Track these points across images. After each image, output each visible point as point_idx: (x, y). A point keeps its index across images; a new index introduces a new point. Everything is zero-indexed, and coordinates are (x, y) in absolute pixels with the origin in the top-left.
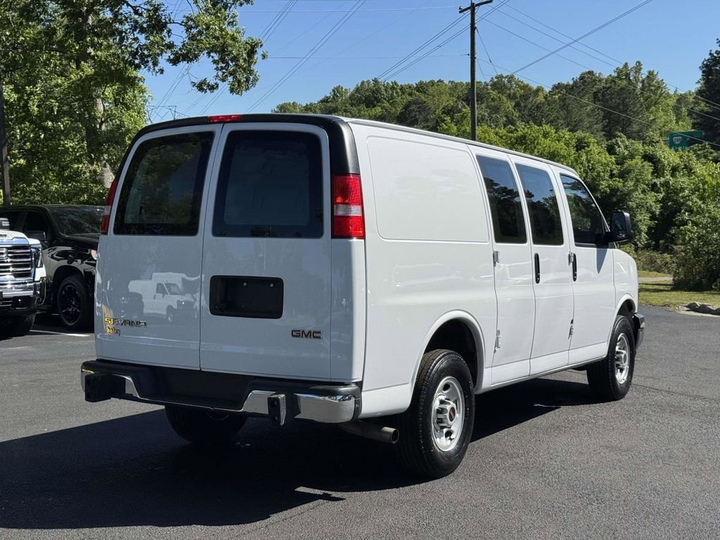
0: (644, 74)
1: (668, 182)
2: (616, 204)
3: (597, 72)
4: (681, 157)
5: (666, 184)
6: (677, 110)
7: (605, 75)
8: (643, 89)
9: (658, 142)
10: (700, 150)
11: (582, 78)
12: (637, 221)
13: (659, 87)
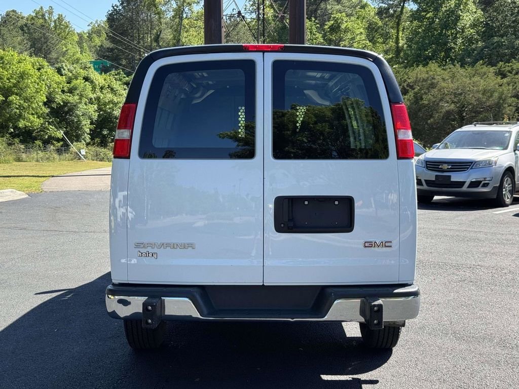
0: (55, 17)
1: (100, 98)
2: (67, 113)
3: (18, 11)
4: (105, 80)
5: (98, 99)
6: (80, 44)
7: (26, 15)
8: (55, 27)
9: (90, 68)
10: (116, 75)
11: (7, 15)
12: (83, 125)
13: (68, 26)
